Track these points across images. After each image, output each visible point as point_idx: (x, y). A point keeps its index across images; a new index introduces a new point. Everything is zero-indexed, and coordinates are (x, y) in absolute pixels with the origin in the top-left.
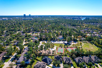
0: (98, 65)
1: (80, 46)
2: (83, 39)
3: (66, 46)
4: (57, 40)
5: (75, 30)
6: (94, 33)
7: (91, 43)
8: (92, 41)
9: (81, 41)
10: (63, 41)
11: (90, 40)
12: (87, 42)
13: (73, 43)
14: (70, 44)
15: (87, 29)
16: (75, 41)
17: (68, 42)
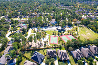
1: (76, 33)
2: (78, 22)
3: (60, 34)
4: (49, 26)
5: (69, 11)
6: (89, 14)
7: (87, 27)
8: (89, 25)
9: (76, 25)
10: (56, 26)
11: (86, 24)
12: (83, 26)
13: (67, 29)
14: (64, 31)
15: (81, 9)
16: (70, 25)
17: (62, 27)
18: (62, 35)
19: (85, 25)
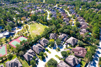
0: (48, 48)
2: (28, 20)
6: (37, 8)
7: (37, 22)
10: (2, 32)
18: (11, 40)
19: (35, 20)
